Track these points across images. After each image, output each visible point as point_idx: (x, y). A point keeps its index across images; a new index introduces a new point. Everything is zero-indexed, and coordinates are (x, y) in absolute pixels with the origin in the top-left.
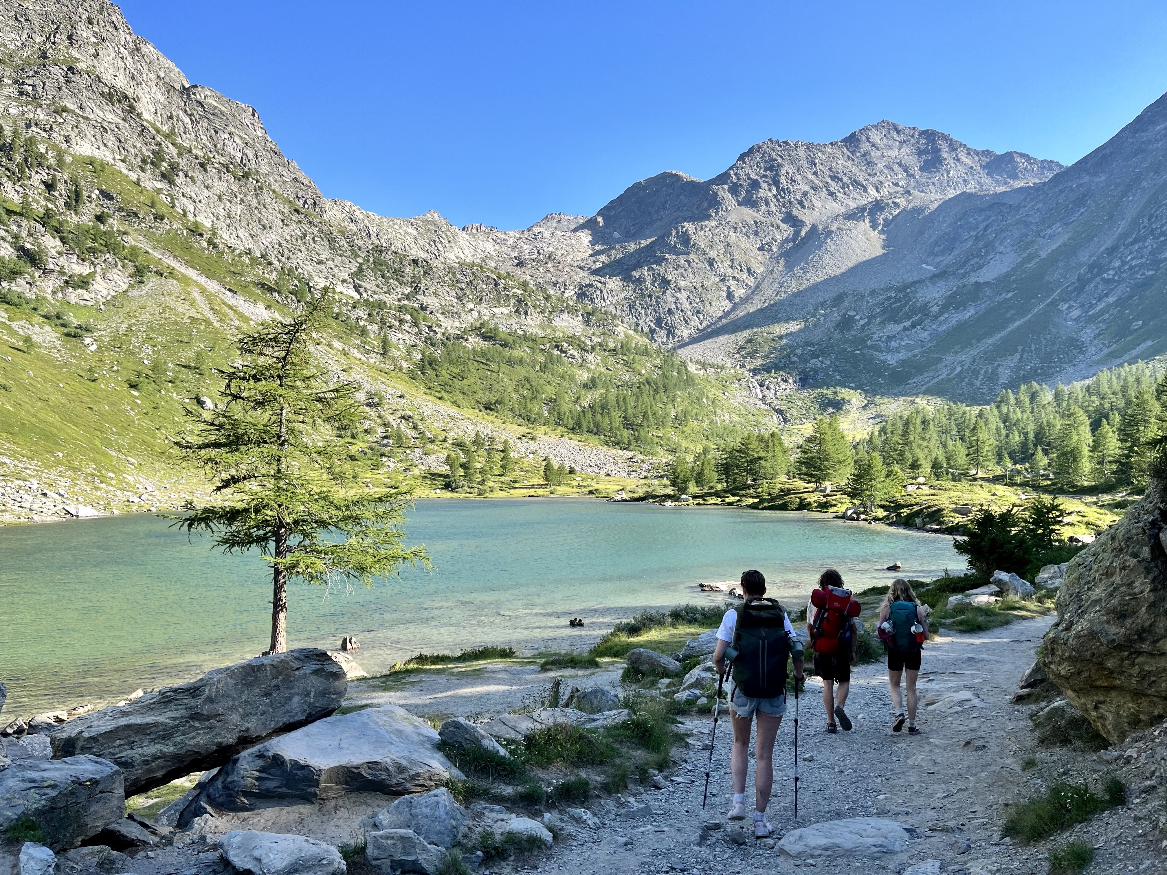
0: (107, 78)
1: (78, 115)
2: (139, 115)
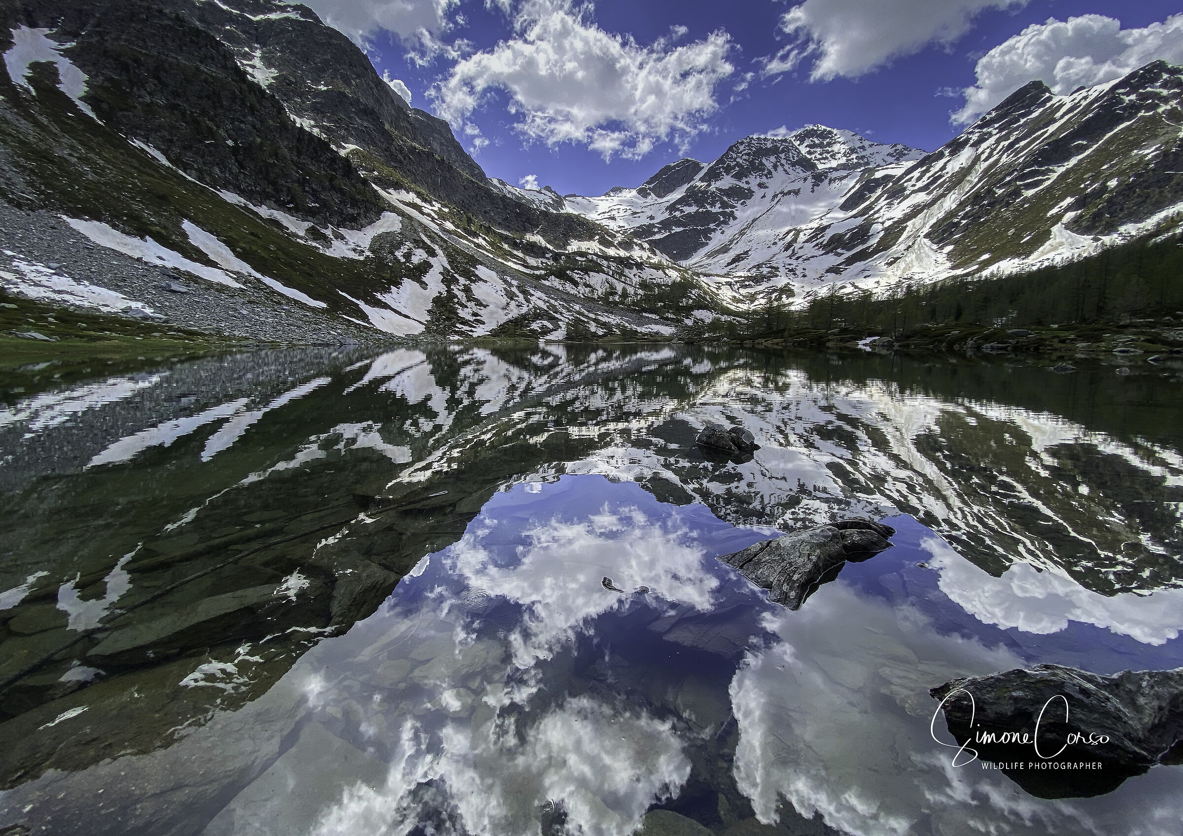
0: (362, 100)
2: (382, 123)
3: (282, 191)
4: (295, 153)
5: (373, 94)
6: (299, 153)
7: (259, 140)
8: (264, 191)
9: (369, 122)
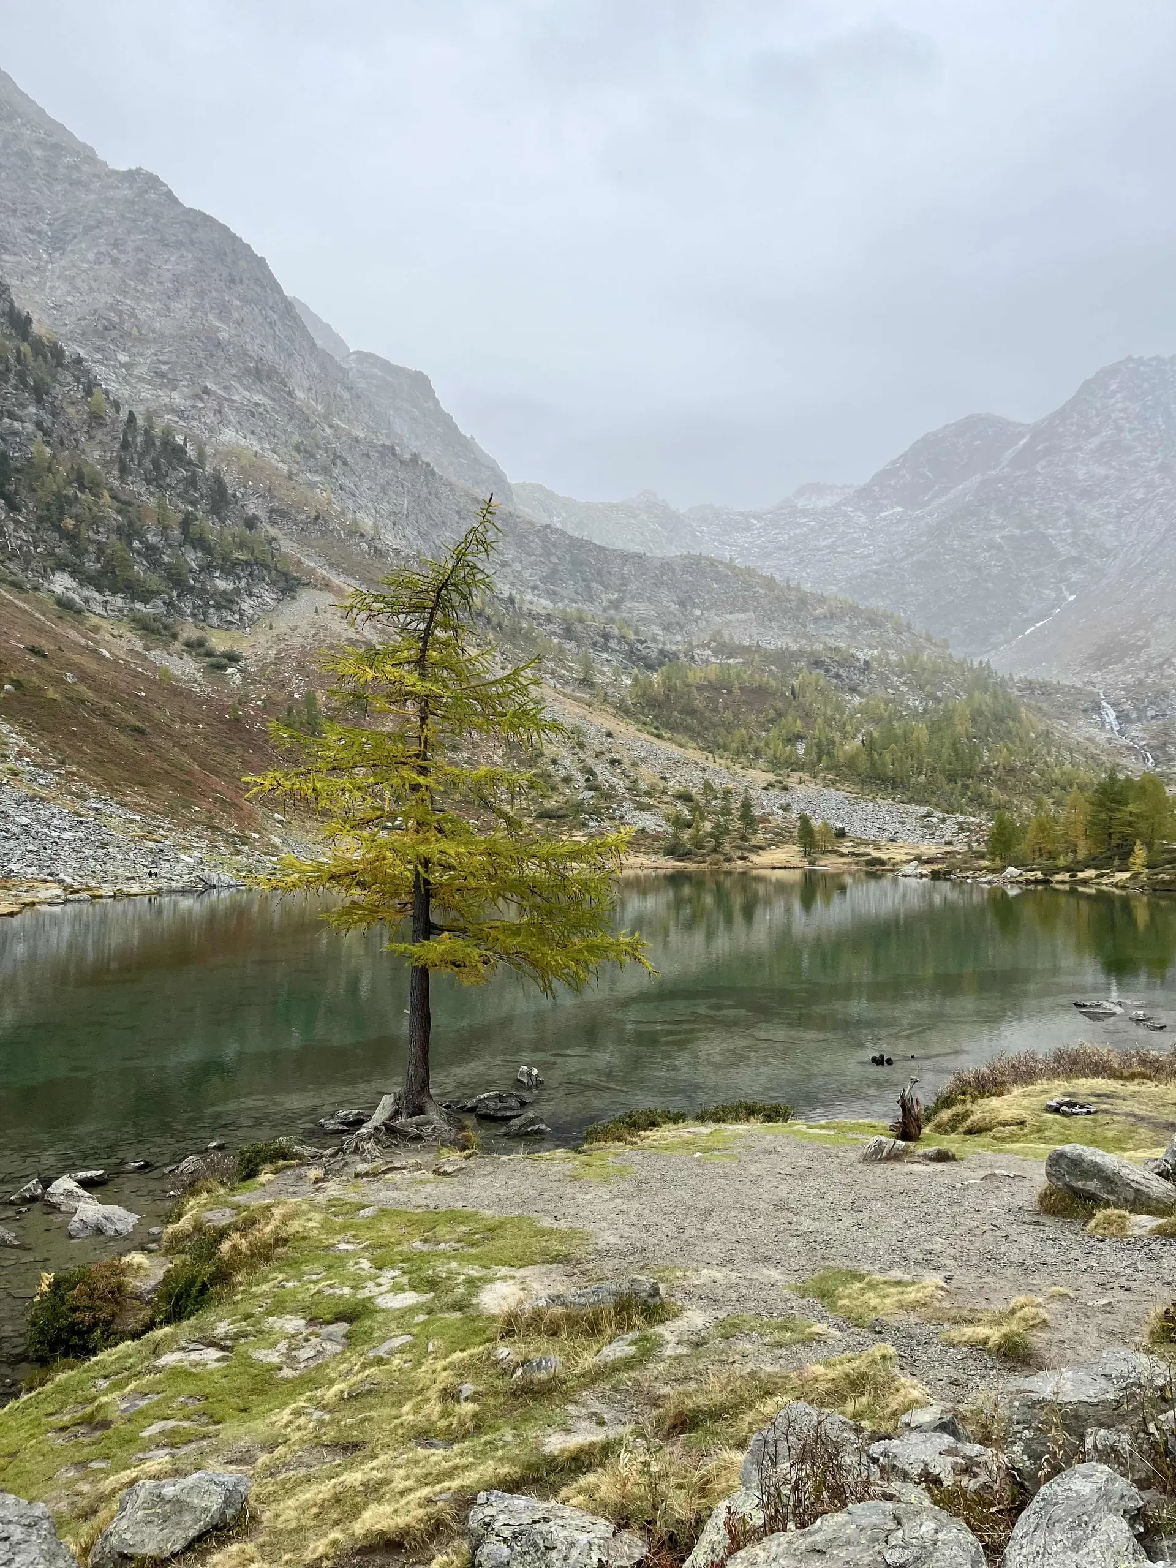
0: (253, 349)
1: (219, 397)
2: (290, 393)
3: (87, 551)
4: (116, 472)
5: (275, 336)
6: (124, 470)
7: (48, 450)
8: (51, 554)
9: (265, 394)
